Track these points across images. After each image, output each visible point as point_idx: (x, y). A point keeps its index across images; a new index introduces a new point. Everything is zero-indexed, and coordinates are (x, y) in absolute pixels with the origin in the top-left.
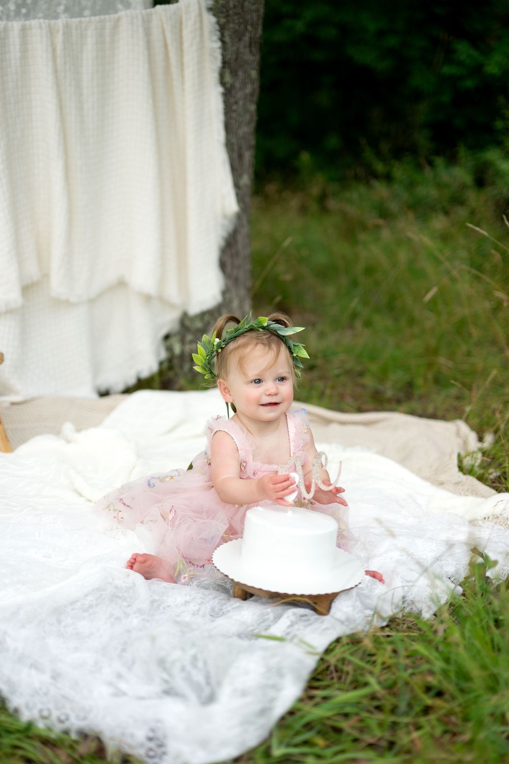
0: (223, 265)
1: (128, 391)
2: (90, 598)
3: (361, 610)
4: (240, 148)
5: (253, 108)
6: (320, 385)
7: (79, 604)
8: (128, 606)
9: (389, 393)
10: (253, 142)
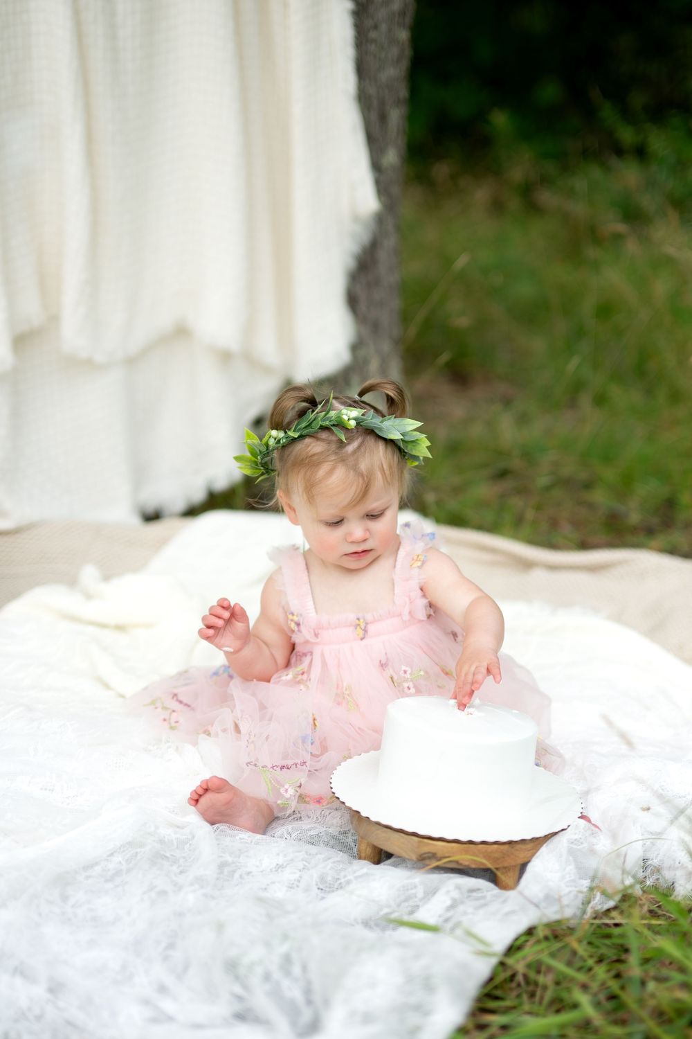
0: (352, 301)
1: (192, 512)
2: (118, 858)
3: (573, 881)
4: (382, 103)
5: (404, 35)
6: (516, 502)
7: (98, 869)
8: (181, 872)
9: (634, 517)
10: (404, 93)
